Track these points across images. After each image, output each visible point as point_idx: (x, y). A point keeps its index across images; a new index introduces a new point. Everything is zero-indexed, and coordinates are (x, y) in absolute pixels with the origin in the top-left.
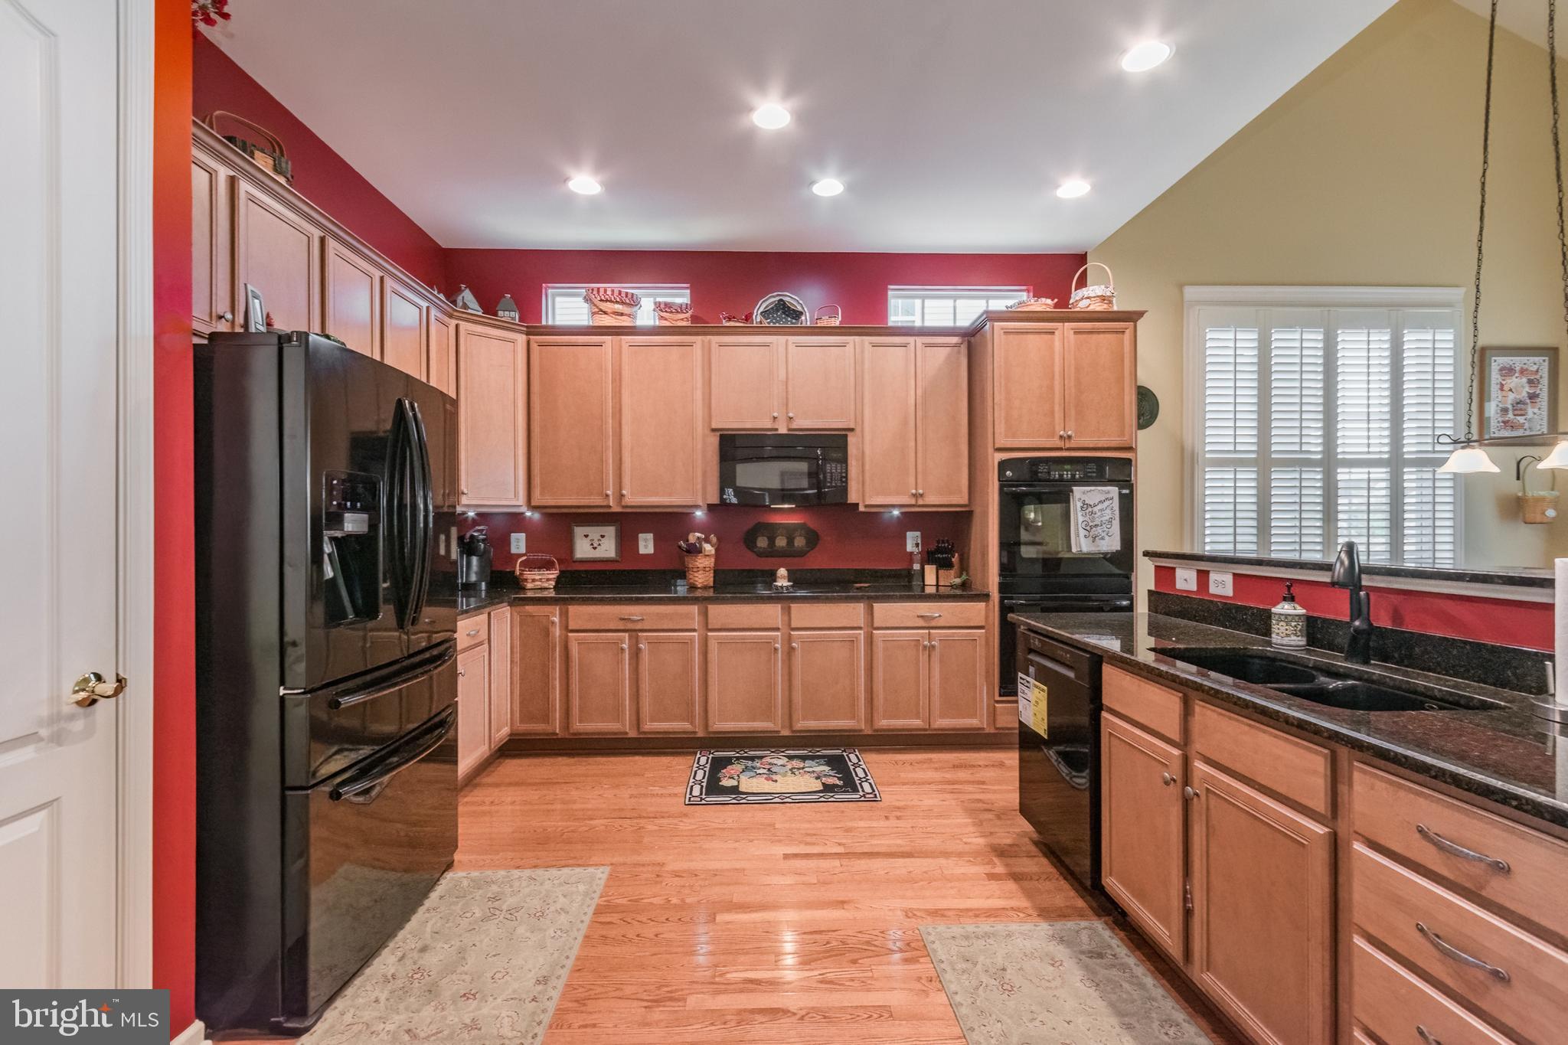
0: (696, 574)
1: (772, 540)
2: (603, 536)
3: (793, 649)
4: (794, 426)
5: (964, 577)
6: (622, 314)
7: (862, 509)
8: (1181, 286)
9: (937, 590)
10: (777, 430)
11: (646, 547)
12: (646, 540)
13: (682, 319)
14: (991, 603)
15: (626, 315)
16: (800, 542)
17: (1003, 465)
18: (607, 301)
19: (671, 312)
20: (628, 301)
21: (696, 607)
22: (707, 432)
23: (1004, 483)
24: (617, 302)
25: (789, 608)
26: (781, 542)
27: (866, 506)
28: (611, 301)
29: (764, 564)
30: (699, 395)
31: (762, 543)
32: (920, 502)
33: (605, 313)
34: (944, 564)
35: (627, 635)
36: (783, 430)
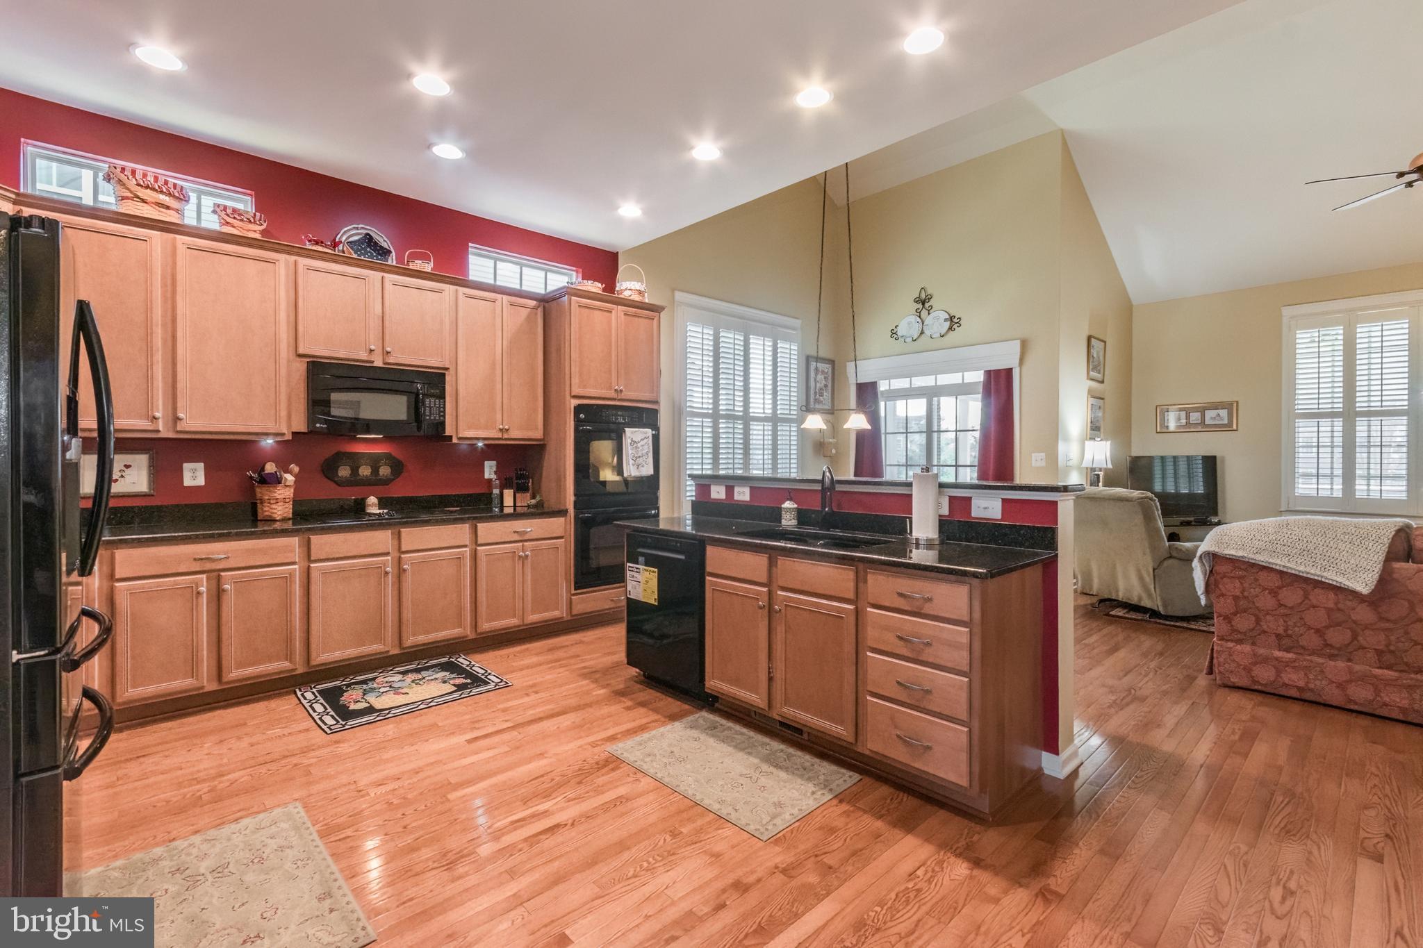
0: (274, 506)
1: (355, 470)
2: (127, 467)
3: (405, 570)
4: (391, 360)
5: (538, 498)
6: (168, 208)
7: (455, 440)
8: (673, 290)
9: (515, 510)
10: (373, 362)
11: (194, 478)
12: (194, 471)
13: (255, 231)
14: (568, 517)
15: (173, 209)
16: (385, 471)
17: (578, 409)
18: (147, 187)
19: (242, 220)
20: (177, 194)
21: (297, 539)
22: (292, 356)
23: (578, 421)
24: (162, 192)
25: (399, 533)
26: (365, 471)
27: (460, 439)
28: (153, 189)
29: (351, 494)
30: (282, 316)
31: (344, 472)
32: (506, 436)
33: (144, 201)
34: (521, 489)
35: (204, 576)
36: (378, 363)
